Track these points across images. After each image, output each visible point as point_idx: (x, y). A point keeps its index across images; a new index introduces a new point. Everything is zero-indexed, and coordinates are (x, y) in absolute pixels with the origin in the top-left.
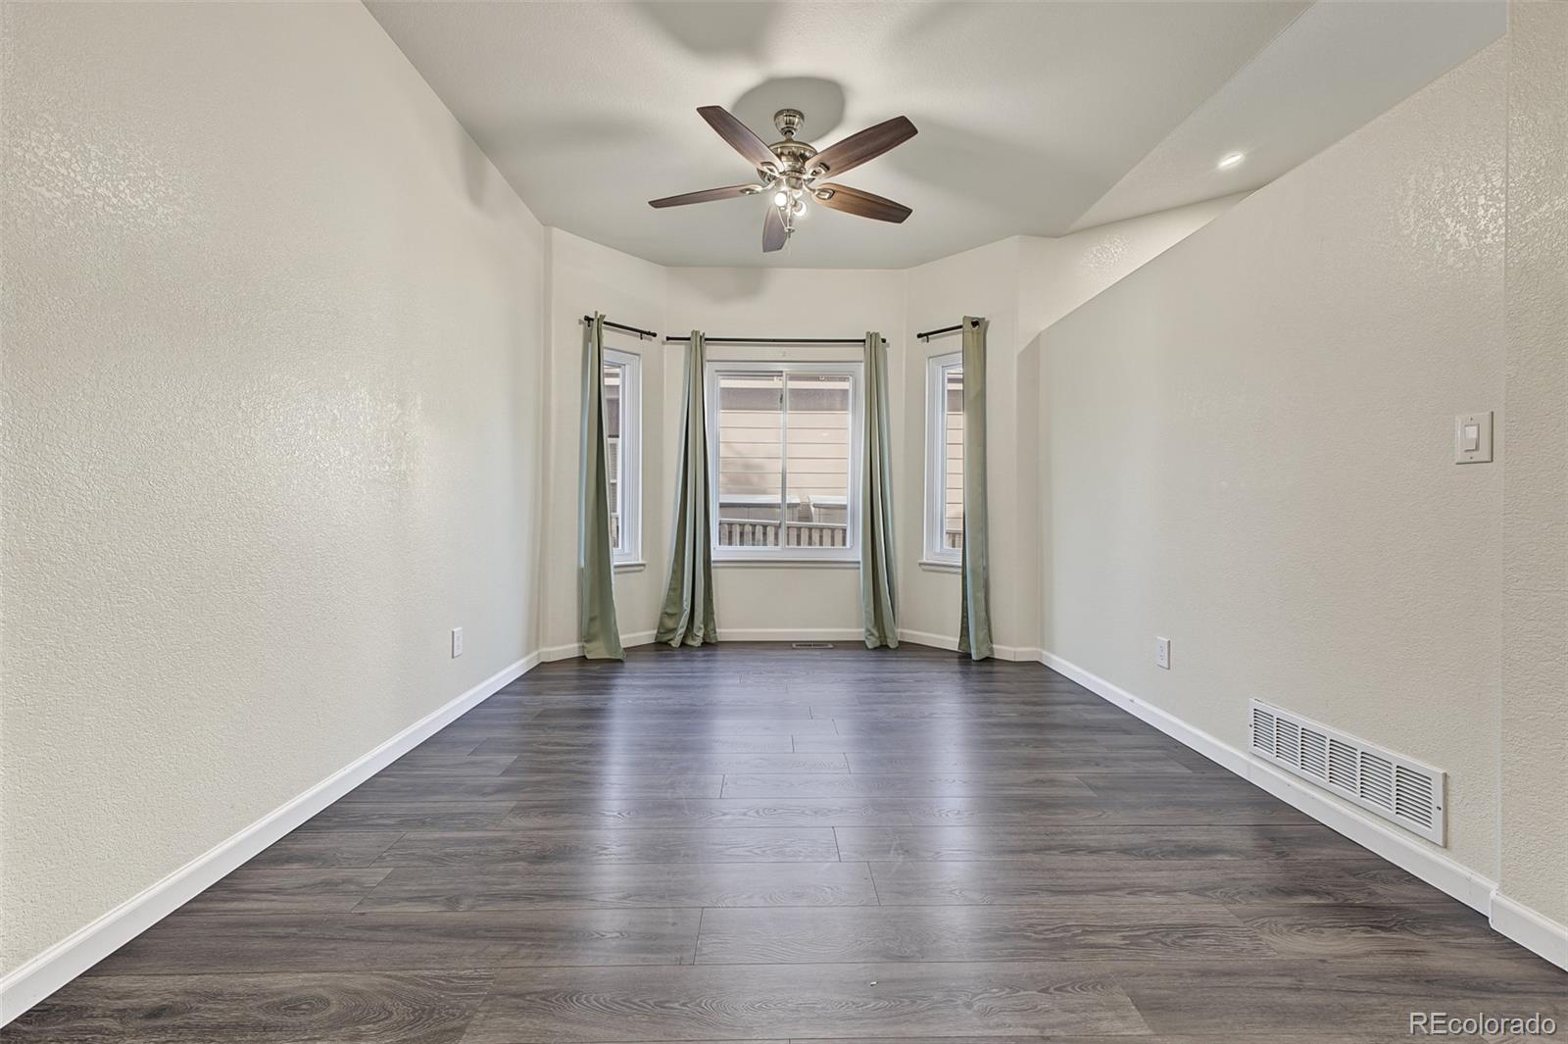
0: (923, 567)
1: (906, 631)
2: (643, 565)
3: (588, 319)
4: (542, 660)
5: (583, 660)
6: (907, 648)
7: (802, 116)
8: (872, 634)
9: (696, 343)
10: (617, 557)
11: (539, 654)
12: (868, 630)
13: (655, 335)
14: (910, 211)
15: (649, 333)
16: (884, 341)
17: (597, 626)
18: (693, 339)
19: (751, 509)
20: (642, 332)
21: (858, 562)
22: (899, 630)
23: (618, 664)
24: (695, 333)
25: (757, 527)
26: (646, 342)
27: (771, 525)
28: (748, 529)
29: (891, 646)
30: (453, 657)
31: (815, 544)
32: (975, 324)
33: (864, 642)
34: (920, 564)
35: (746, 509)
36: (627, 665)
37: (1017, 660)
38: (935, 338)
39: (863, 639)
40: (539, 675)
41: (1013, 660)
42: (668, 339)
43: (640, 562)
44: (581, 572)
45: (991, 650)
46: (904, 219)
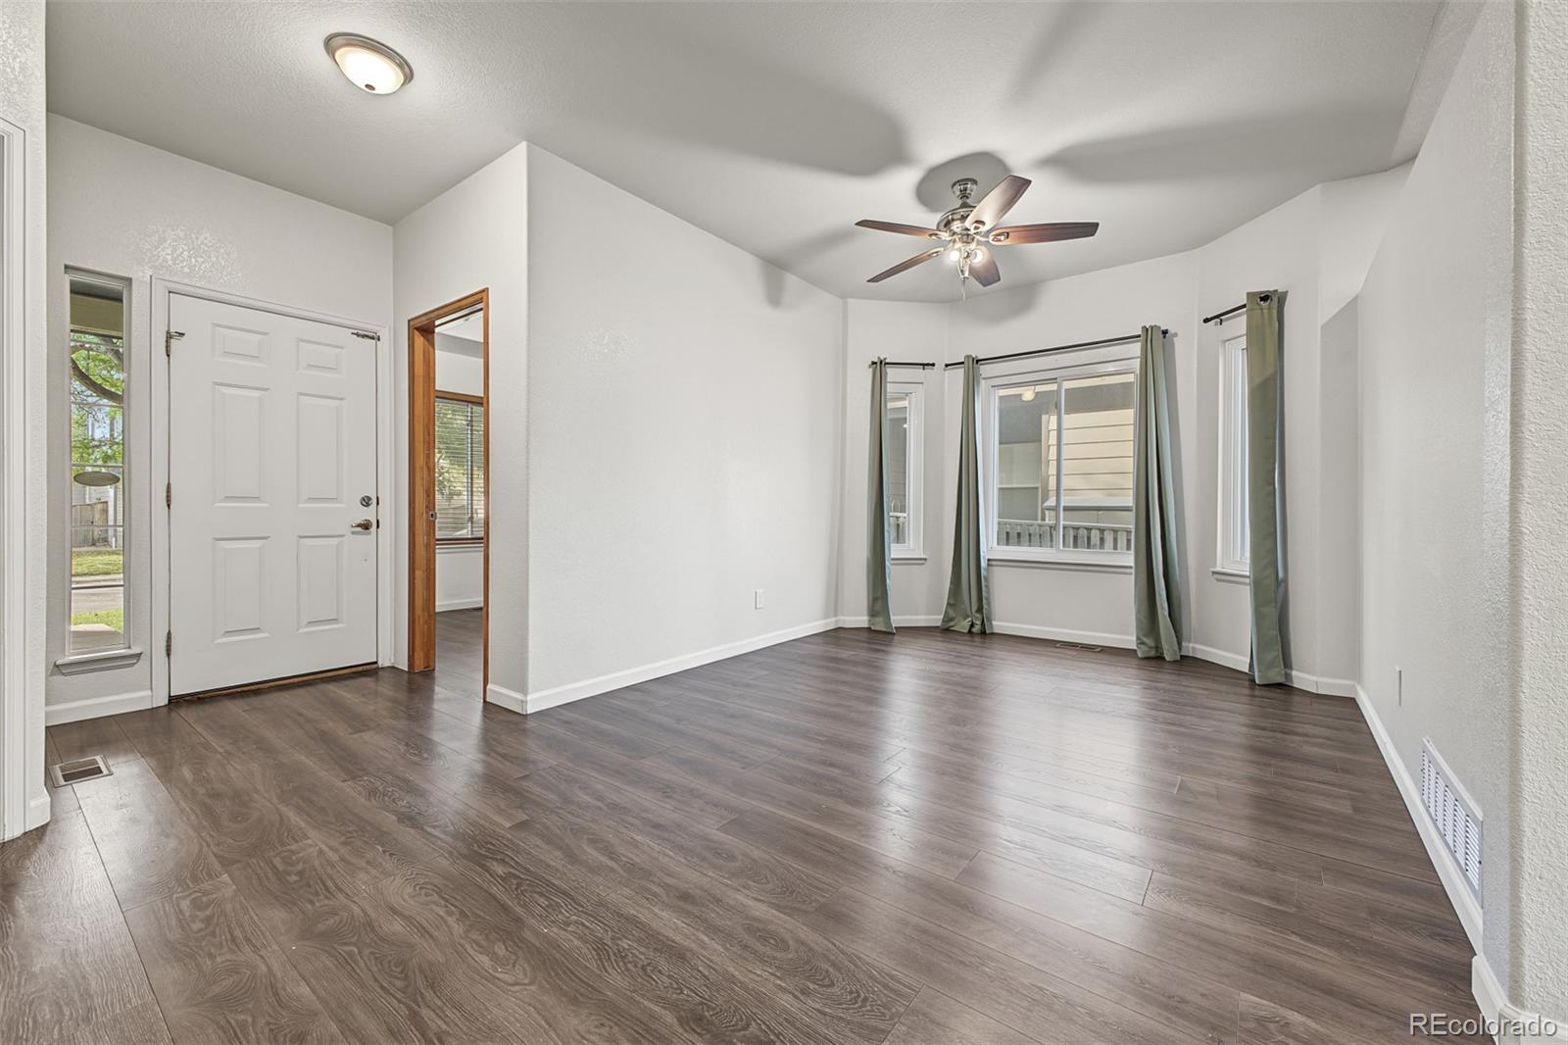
0: (1216, 576)
1: (1197, 646)
2: (925, 559)
3: (874, 363)
4: (840, 626)
5: (869, 628)
6: (1189, 664)
7: (974, 182)
8: (1143, 643)
9: (973, 365)
10: (894, 551)
11: (837, 621)
12: (1138, 638)
13: (933, 365)
14: (1097, 225)
15: (928, 364)
16: (1165, 332)
17: (879, 605)
18: (966, 363)
19: (1100, 512)
20: (924, 365)
21: (1131, 567)
22: (1191, 645)
23: (890, 637)
24: (968, 357)
25: (1093, 532)
26: (928, 371)
27: (1082, 527)
28: (1083, 533)
29: (1167, 659)
30: (756, 608)
31: (1095, 545)
32: (1265, 298)
33: (1135, 650)
34: (1214, 573)
35: (1096, 512)
36: (896, 637)
37: (1320, 692)
38: (1227, 319)
39: (1135, 648)
40: (836, 636)
41: (1315, 692)
42: (947, 365)
43: (923, 556)
44: (868, 560)
45: (1288, 676)
46: (1095, 232)
